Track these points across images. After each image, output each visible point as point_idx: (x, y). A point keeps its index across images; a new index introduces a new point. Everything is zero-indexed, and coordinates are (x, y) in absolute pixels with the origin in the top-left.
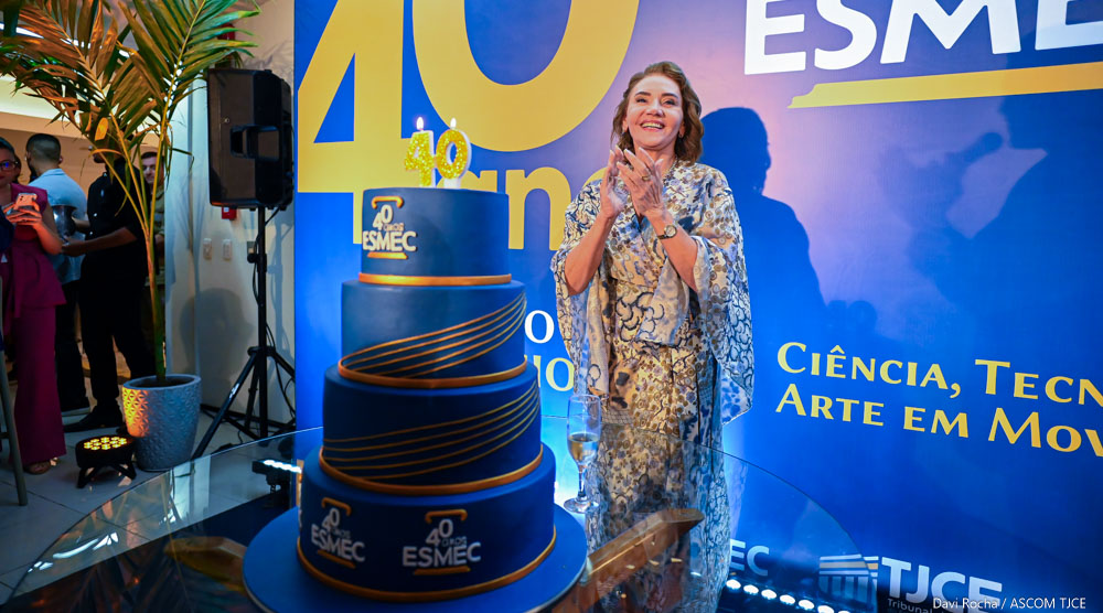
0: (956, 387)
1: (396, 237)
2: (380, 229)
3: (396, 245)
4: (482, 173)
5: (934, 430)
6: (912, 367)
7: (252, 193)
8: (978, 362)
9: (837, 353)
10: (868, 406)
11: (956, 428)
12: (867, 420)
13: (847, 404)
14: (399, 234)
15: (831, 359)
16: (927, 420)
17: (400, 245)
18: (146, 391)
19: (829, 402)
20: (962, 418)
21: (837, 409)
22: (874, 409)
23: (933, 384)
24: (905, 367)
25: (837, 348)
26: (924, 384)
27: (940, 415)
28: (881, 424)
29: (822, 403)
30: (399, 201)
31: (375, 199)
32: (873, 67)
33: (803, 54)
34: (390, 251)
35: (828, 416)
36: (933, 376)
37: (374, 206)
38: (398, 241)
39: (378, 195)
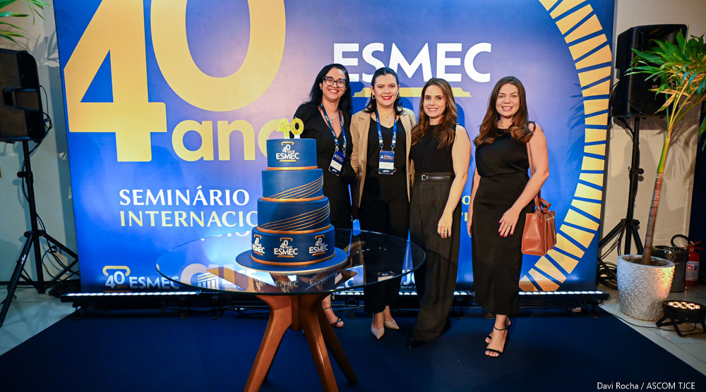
2: (286, 152)
4: (203, 122)
14: (293, 154)
17: (294, 157)
30: (293, 143)
33: (358, 75)
34: (290, 159)
37: (283, 145)
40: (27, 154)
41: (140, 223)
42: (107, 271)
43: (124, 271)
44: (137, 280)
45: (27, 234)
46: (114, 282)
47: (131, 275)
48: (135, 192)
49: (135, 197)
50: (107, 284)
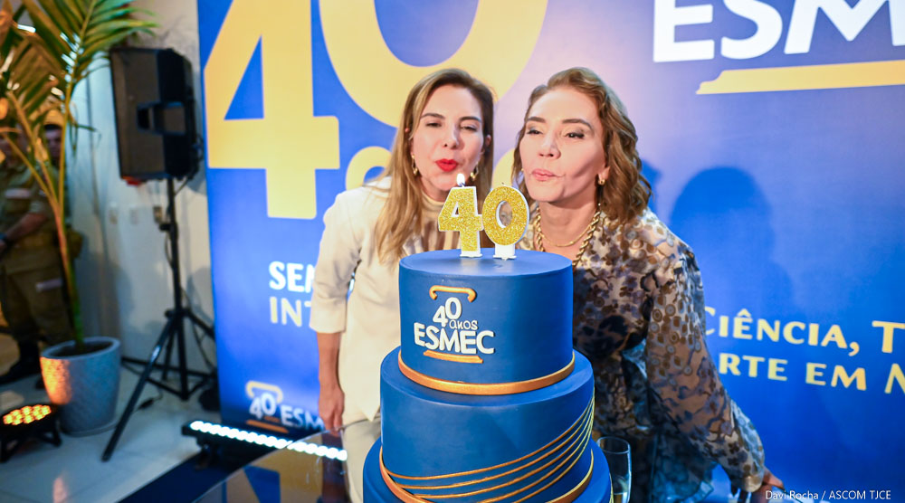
0: (855, 346)
1: (467, 337)
2: (443, 325)
3: (468, 346)
5: (834, 383)
6: (814, 329)
7: (161, 166)
8: (876, 324)
9: (744, 316)
10: (773, 363)
11: (854, 382)
12: (772, 375)
13: (754, 361)
14: (473, 334)
15: (738, 322)
16: (828, 375)
17: (474, 346)
18: (67, 361)
19: (736, 360)
20: (860, 374)
21: (744, 366)
22: (779, 365)
23: (833, 344)
24: (807, 329)
25: (744, 312)
26: (825, 343)
27: (839, 371)
28: (784, 379)
29: (730, 361)
30: (471, 294)
31: (434, 288)
32: (777, 57)
33: (712, 42)
34: (460, 353)
35: (736, 372)
36: (833, 336)
37: (433, 296)
38: (472, 342)
39: (439, 284)
40: (171, 194)
41: (298, 322)
42: (254, 390)
43: (274, 395)
44: (291, 413)
45: (168, 314)
46: (262, 410)
47: (285, 403)
48: (292, 267)
49: (293, 277)
50: (252, 410)
